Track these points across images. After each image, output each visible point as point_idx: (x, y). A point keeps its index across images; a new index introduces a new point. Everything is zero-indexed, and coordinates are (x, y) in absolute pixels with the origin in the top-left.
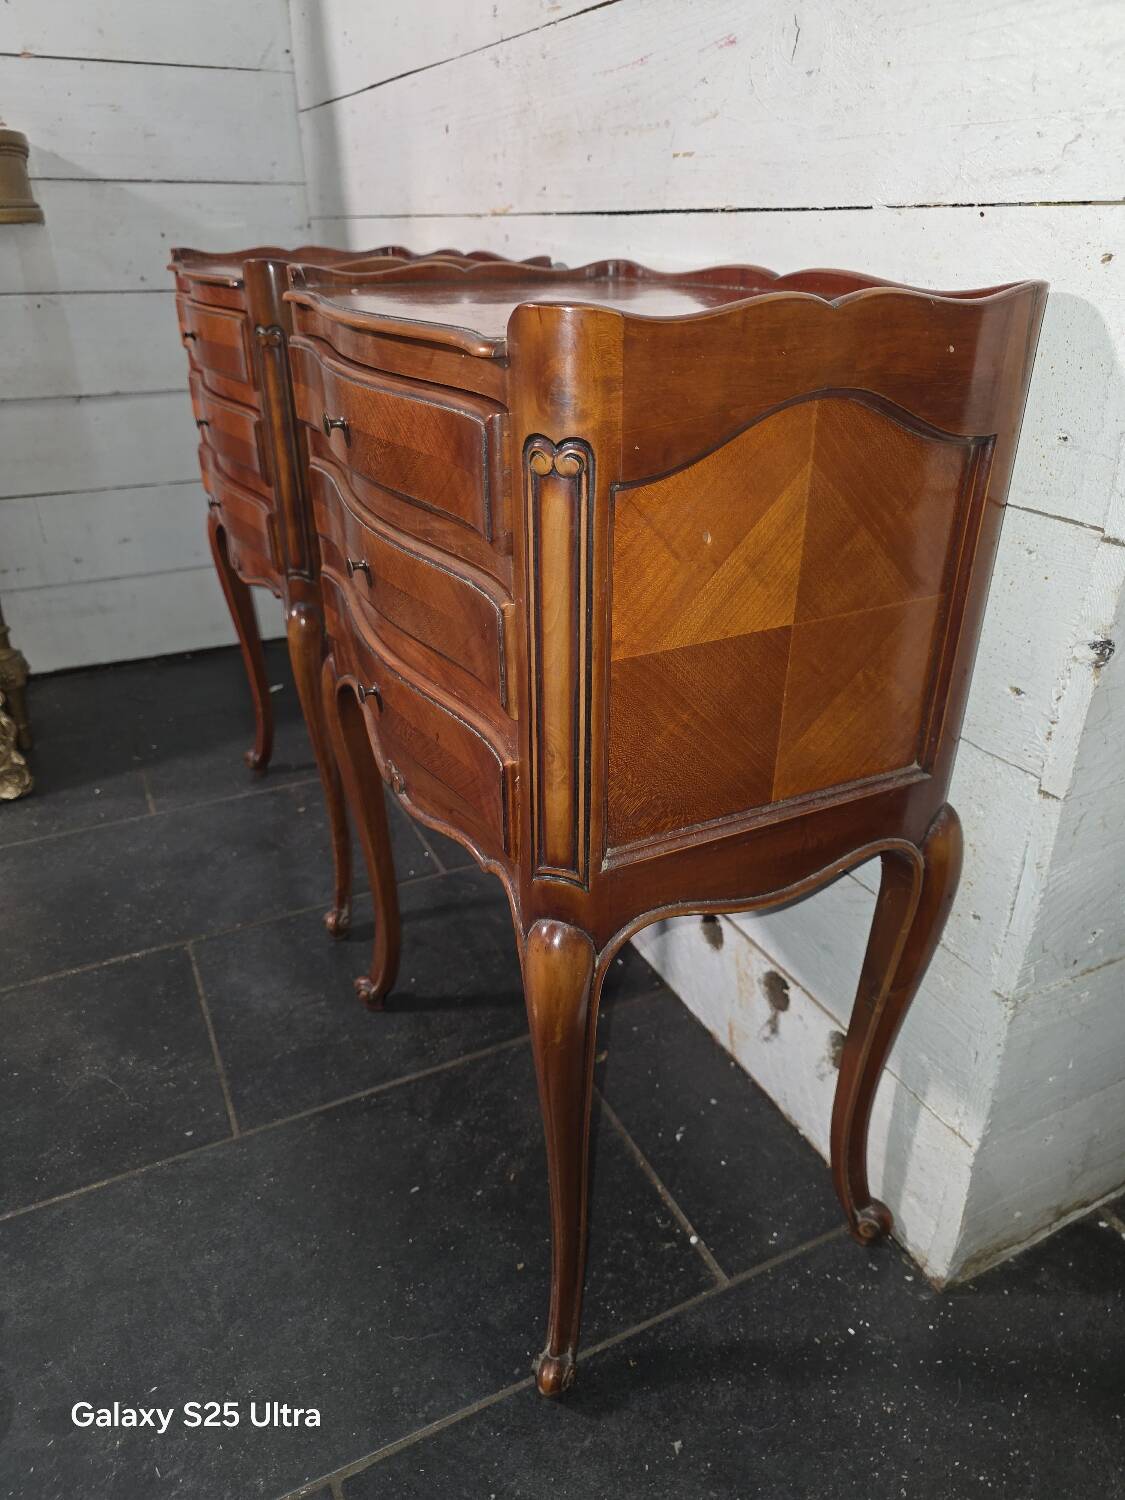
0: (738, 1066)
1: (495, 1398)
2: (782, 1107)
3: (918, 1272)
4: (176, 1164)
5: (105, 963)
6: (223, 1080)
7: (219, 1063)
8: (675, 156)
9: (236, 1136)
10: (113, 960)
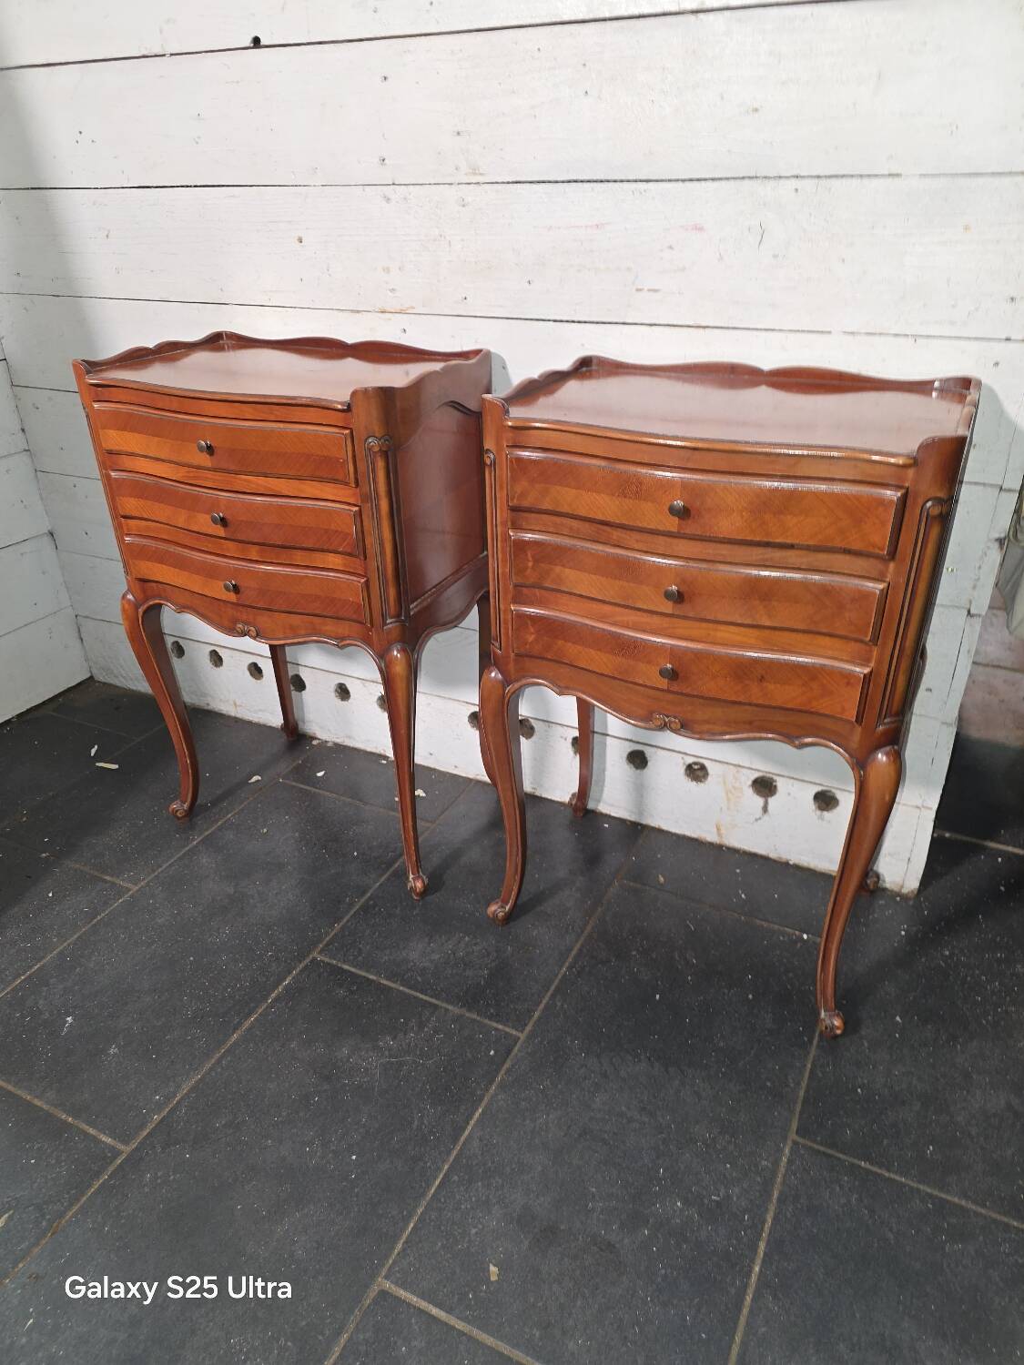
0: (729, 849)
1: (811, 1056)
2: (773, 855)
3: (899, 894)
4: (508, 1071)
5: (270, 1001)
6: (468, 1015)
7: (450, 1007)
8: (638, 290)
9: (522, 1036)
10: (273, 995)
